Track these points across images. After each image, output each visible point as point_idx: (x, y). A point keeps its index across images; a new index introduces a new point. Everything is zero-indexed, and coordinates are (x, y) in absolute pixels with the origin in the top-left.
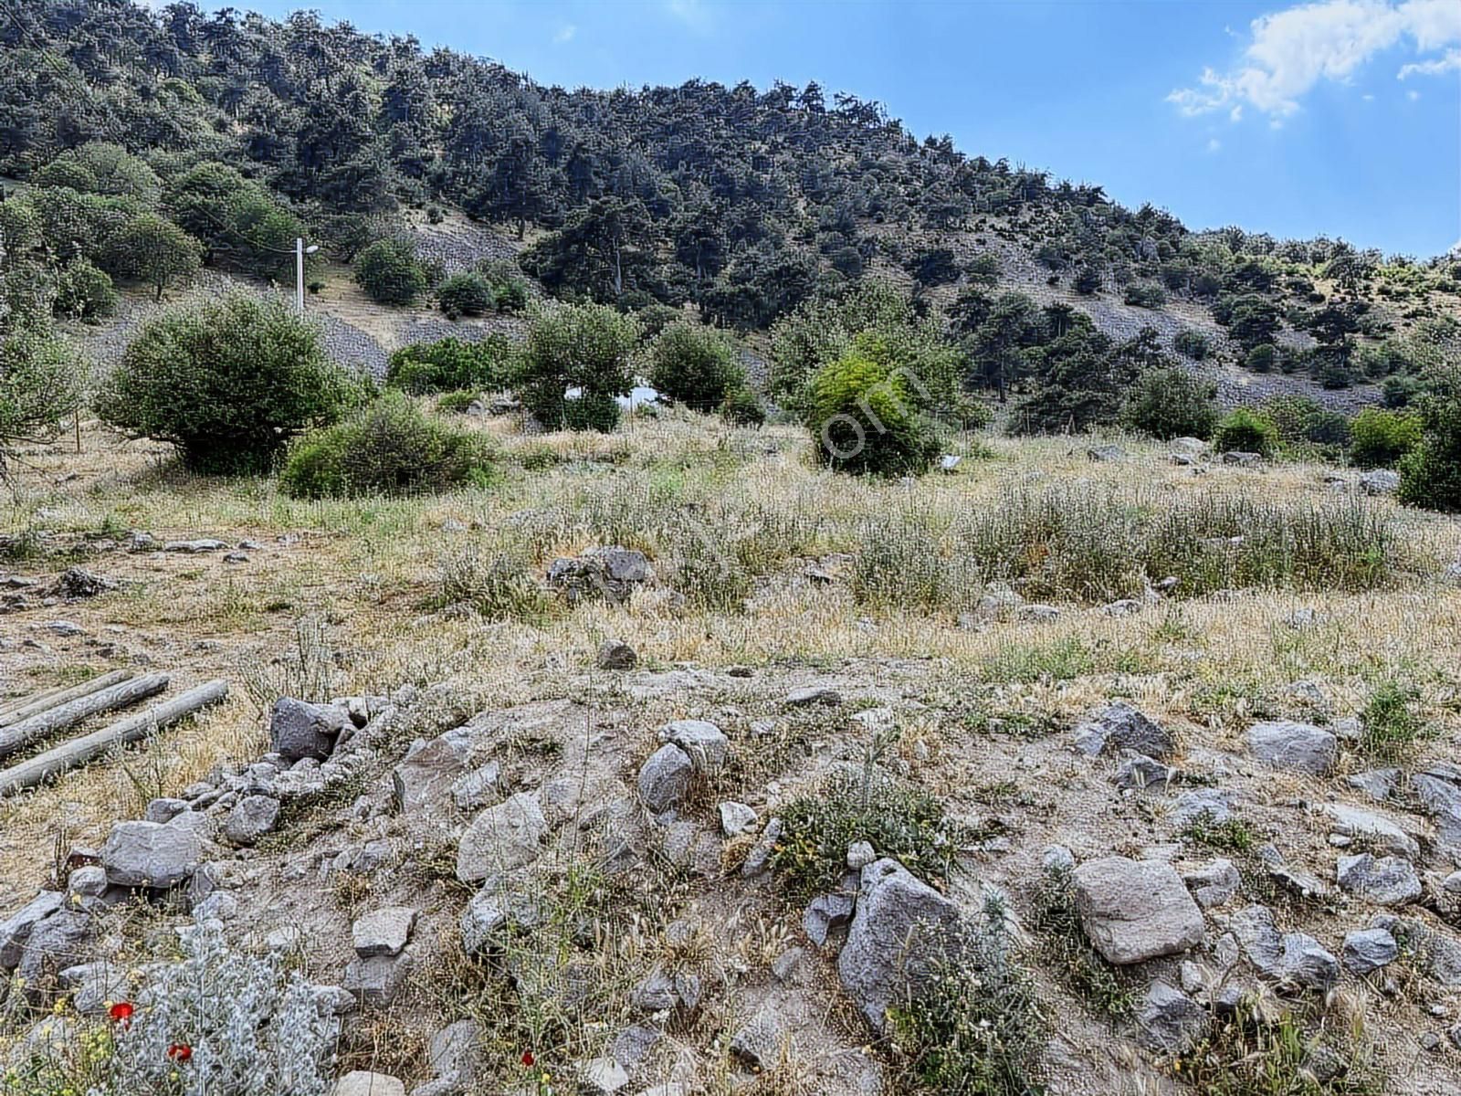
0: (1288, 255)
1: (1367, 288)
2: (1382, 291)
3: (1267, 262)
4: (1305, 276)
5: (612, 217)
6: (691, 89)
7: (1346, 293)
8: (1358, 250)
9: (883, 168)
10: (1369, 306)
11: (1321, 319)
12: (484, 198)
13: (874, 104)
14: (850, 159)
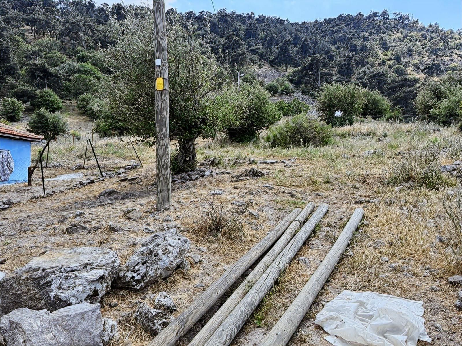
5: (318, 61)
6: (340, 18)
9: (412, 37)
12: (275, 59)
13: (409, 14)
14: (399, 35)
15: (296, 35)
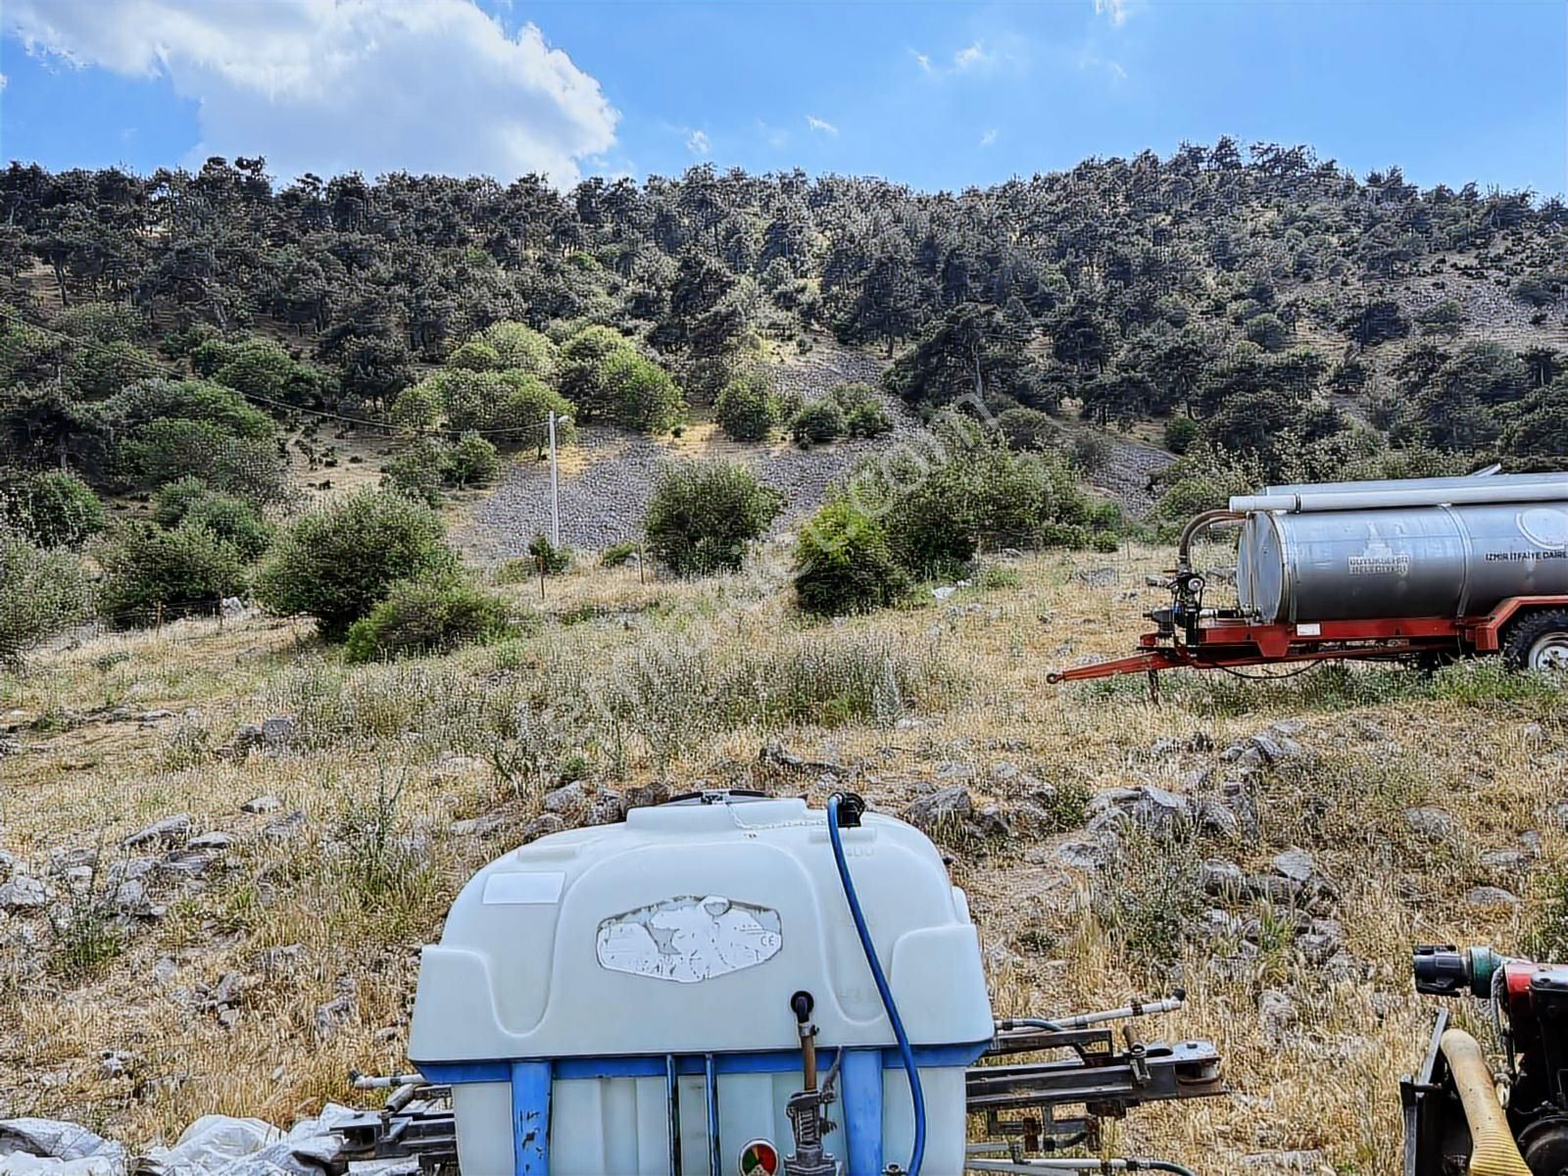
6: (1083, 171)
9: (1310, 219)
12: (854, 320)
13: (1300, 148)
14: (1271, 215)
15: (932, 237)
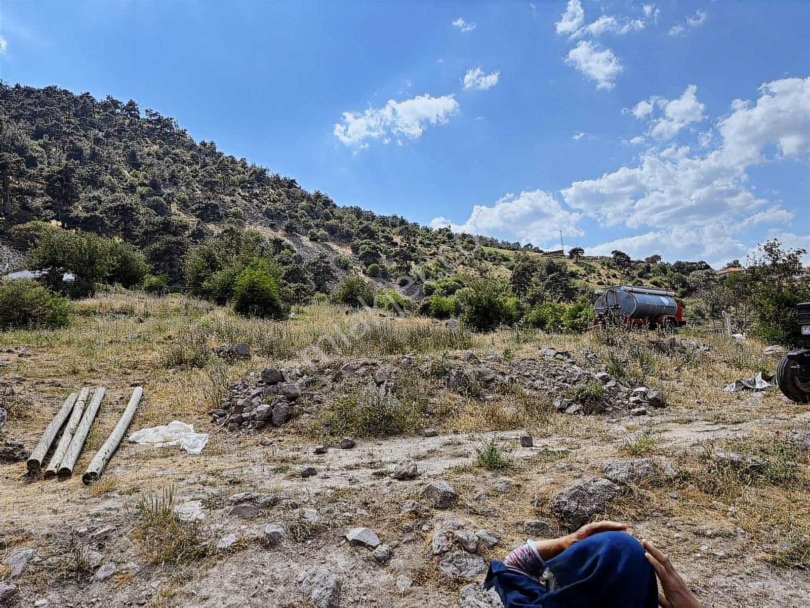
0: (381, 222)
1: (414, 241)
2: (421, 243)
3: (373, 226)
4: (389, 233)
7: (406, 242)
8: (410, 223)
9: (176, 155)
10: (416, 249)
11: (397, 254)
14: (156, 147)
